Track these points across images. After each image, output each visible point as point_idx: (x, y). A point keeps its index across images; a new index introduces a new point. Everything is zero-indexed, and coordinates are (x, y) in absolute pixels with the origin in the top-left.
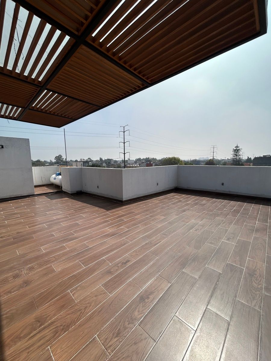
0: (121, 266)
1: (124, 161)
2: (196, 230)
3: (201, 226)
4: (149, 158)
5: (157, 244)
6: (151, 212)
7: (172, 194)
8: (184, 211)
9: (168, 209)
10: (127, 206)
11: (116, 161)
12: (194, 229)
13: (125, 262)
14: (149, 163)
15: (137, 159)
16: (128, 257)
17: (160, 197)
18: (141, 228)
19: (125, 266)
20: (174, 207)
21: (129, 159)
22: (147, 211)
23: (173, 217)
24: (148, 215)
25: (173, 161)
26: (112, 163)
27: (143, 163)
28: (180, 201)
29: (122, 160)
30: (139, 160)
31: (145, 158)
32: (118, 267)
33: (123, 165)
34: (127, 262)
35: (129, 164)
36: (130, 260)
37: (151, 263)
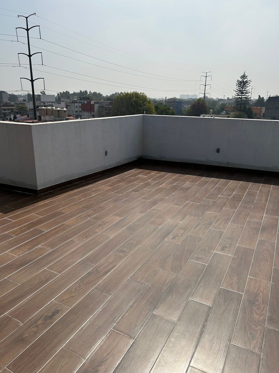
0: (43, 323)
1: (33, 97)
2: (174, 238)
3: (182, 229)
4: (86, 92)
5: (109, 271)
6: (94, 210)
7: (133, 171)
8: (154, 203)
9: (126, 201)
10: (46, 201)
11: (13, 97)
12: (171, 236)
13: (50, 314)
14: (86, 102)
15: (61, 93)
16: (55, 304)
17: (112, 178)
18: (78, 243)
19: (51, 323)
20: (138, 197)
21: (43, 93)
22: (87, 207)
23: (136, 216)
24: (89, 216)
25: (135, 102)
26: (6, 100)
27: (74, 102)
28: (147, 184)
29: (29, 95)
30: (66, 95)
31: (77, 91)
32: (37, 326)
33: (30, 106)
34: (54, 315)
35: (44, 103)
36: (60, 309)
37: (100, 309)
